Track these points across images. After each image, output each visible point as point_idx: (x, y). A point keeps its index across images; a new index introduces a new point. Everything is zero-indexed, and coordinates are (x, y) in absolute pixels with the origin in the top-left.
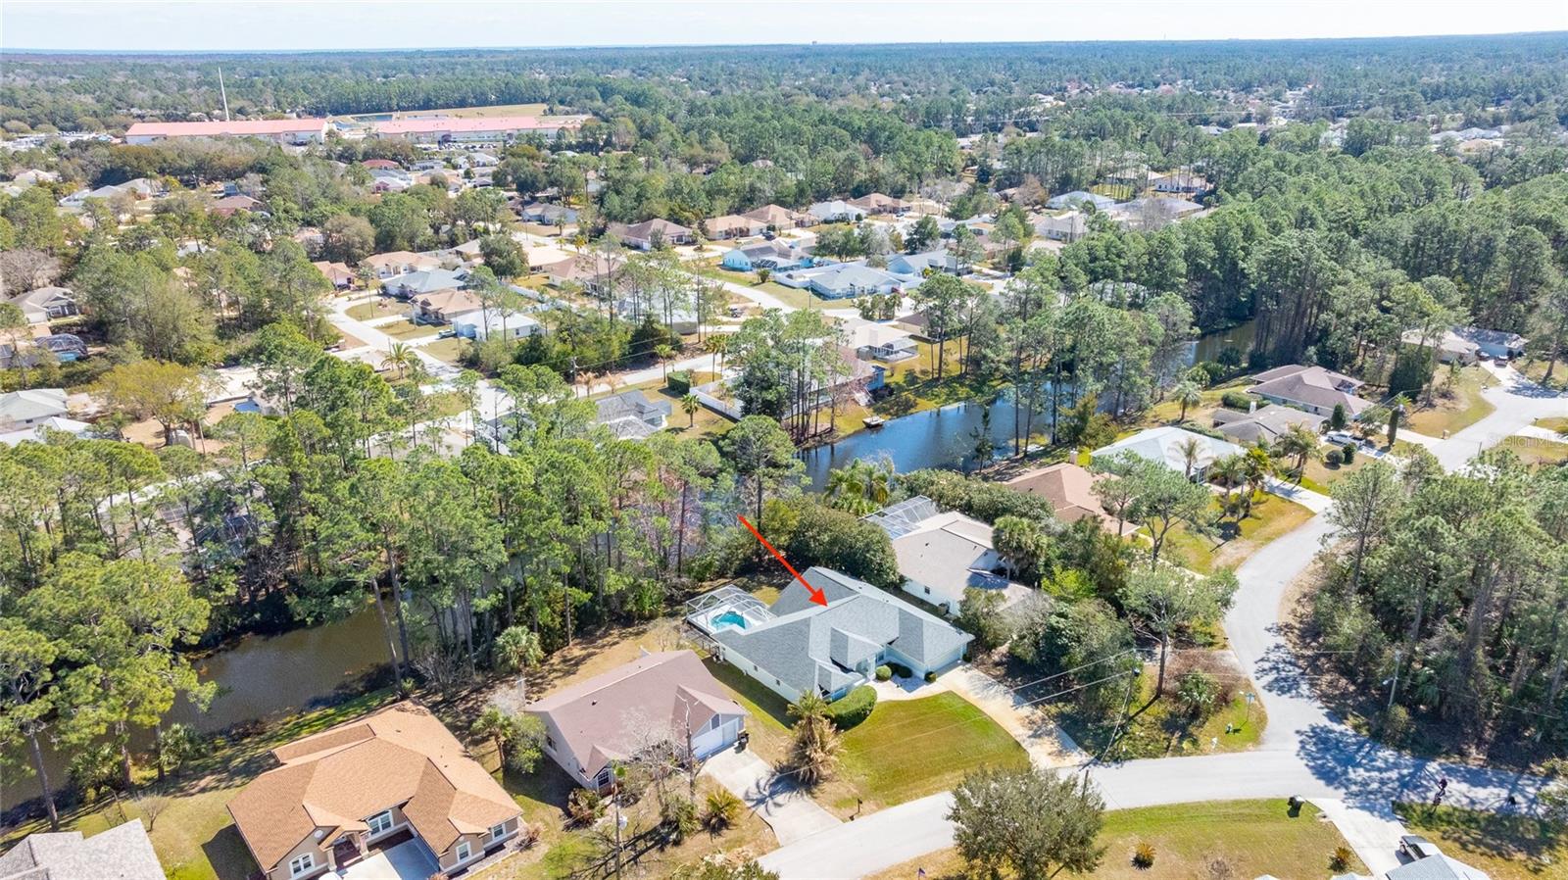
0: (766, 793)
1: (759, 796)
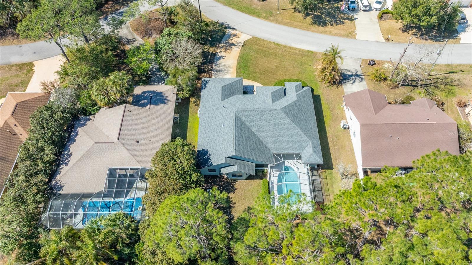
0: (353, 77)
1: (357, 78)
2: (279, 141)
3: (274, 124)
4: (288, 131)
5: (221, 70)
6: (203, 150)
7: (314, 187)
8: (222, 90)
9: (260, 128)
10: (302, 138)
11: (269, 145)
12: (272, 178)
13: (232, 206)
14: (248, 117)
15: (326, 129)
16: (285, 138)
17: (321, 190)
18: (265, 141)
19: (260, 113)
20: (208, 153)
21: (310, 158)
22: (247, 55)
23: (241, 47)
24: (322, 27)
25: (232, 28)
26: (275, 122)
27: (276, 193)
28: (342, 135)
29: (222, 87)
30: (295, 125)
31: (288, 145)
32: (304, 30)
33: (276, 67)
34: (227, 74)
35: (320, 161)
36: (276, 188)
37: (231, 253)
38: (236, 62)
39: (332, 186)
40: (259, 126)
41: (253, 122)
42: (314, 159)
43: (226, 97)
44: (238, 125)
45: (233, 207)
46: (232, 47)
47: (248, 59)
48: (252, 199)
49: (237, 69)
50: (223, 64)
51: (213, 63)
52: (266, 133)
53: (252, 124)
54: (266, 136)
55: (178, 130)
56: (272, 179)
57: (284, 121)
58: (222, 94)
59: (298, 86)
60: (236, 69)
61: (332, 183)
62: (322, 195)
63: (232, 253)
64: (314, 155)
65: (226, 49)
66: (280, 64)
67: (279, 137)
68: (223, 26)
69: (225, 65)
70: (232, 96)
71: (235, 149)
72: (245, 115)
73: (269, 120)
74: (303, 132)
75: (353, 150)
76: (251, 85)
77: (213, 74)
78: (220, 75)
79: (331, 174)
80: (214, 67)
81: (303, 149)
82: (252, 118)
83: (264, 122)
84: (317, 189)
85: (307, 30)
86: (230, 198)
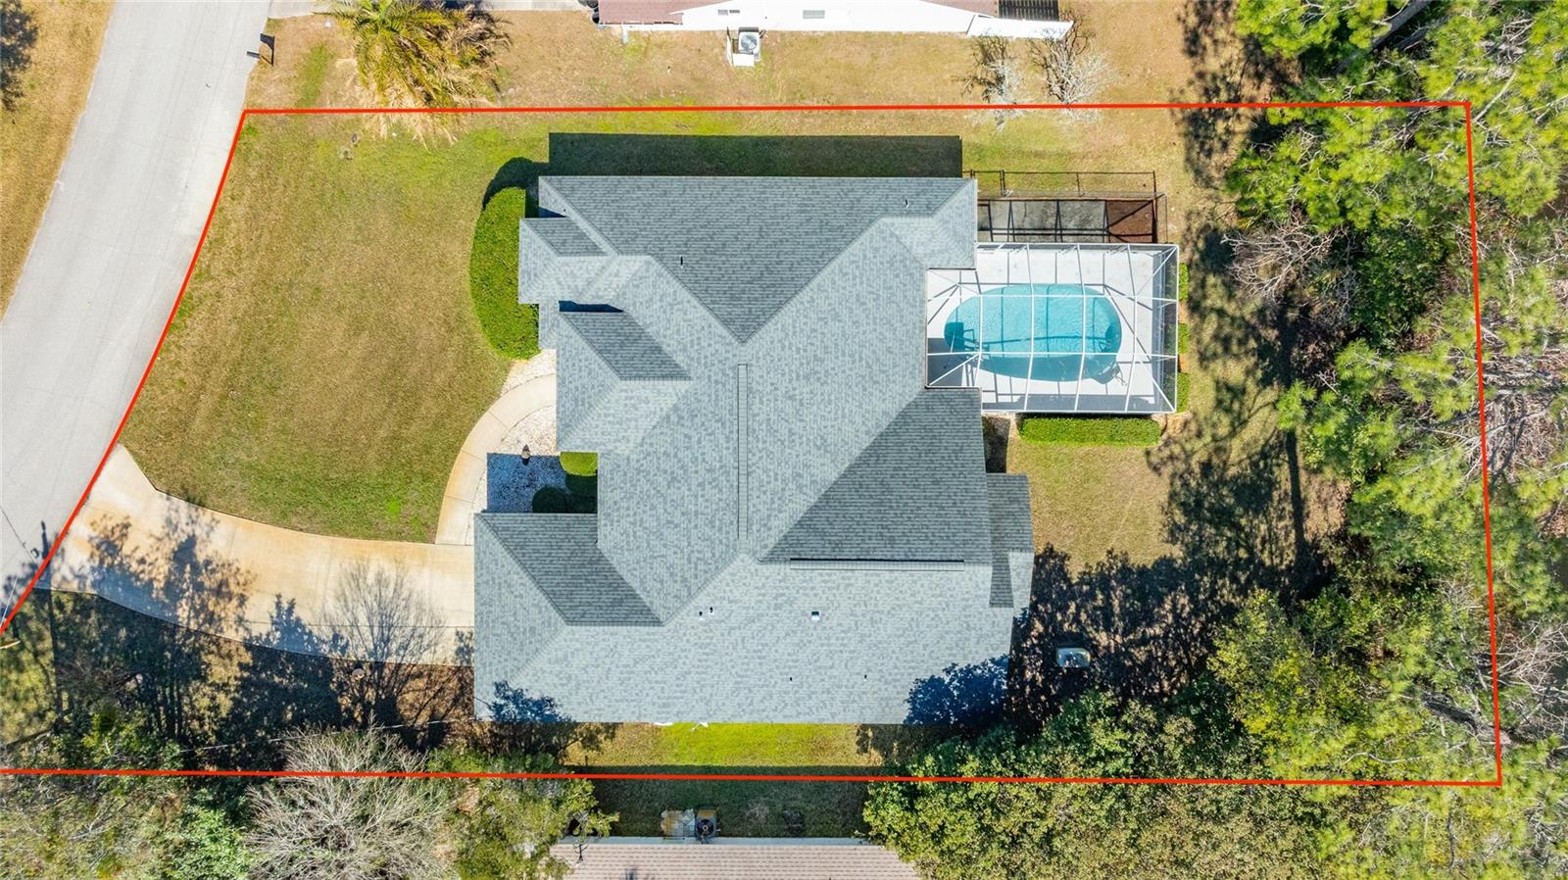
2: (878, 360)
3: (807, 377)
4: (837, 317)
5: (376, 621)
6: (913, 700)
7: (1042, 232)
8: (594, 623)
9: (823, 446)
10: (865, 256)
11: (893, 408)
12: (1001, 399)
13: (1120, 565)
14: (777, 502)
15: (755, 134)
16: (864, 333)
17: (1054, 204)
18: (878, 426)
19: (760, 445)
20: (940, 681)
21: (955, 233)
22: (262, 476)
23: (206, 516)
24: (39, 44)
25: (40, 561)
26: (798, 376)
27: (1067, 388)
28: (791, 72)
29: (570, 622)
30: (814, 284)
31: (893, 322)
32: (61, 148)
33: (357, 335)
34: (407, 585)
35: (967, 193)
36: (1047, 387)
37: (1283, 567)
38: (323, 542)
39: (1038, 155)
40: (814, 451)
41: (800, 475)
42: (960, 215)
43: (631, 602)
44: (828, 551)
45: (1127, 560)
46: (201, 558)
47: (298, 477)
48: (1091, 484)
49: (376, 537)
50: (332, 607)
51: (324, 662)
52: (843, 416)
53: (806, 480)
54: (858, 419)
55: (756, 810)
56: (1007, 399)
57: (794, 333)
58: (613, 622)
59: (554, 239)
60: (372, 542)
61: (1020, 153)
62: (1078, 205)
63: (1281, 562)
64: (944, 212)
65: (221, 591)
66: (339, 309)
67: (861, 359)
68: (28, 608)
69: (341, 597)
70: (612, 570)
71: (960, 566)
72: (769, 516)
73: (789, 402)
74: (839, 250)
75: (868, 35)
76: (482, 466)
77: (408, 660)
78: (411, 622)
79: (979, 150)
80: (359, 651)
81: (907, 255)
82: (783, 481)
83: (797, 427)
84: (1052, 221)
85: (67, 131)
86: (1089, 573)
